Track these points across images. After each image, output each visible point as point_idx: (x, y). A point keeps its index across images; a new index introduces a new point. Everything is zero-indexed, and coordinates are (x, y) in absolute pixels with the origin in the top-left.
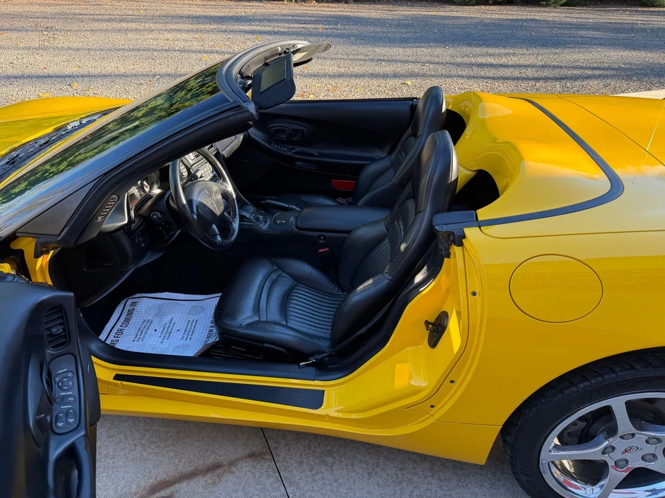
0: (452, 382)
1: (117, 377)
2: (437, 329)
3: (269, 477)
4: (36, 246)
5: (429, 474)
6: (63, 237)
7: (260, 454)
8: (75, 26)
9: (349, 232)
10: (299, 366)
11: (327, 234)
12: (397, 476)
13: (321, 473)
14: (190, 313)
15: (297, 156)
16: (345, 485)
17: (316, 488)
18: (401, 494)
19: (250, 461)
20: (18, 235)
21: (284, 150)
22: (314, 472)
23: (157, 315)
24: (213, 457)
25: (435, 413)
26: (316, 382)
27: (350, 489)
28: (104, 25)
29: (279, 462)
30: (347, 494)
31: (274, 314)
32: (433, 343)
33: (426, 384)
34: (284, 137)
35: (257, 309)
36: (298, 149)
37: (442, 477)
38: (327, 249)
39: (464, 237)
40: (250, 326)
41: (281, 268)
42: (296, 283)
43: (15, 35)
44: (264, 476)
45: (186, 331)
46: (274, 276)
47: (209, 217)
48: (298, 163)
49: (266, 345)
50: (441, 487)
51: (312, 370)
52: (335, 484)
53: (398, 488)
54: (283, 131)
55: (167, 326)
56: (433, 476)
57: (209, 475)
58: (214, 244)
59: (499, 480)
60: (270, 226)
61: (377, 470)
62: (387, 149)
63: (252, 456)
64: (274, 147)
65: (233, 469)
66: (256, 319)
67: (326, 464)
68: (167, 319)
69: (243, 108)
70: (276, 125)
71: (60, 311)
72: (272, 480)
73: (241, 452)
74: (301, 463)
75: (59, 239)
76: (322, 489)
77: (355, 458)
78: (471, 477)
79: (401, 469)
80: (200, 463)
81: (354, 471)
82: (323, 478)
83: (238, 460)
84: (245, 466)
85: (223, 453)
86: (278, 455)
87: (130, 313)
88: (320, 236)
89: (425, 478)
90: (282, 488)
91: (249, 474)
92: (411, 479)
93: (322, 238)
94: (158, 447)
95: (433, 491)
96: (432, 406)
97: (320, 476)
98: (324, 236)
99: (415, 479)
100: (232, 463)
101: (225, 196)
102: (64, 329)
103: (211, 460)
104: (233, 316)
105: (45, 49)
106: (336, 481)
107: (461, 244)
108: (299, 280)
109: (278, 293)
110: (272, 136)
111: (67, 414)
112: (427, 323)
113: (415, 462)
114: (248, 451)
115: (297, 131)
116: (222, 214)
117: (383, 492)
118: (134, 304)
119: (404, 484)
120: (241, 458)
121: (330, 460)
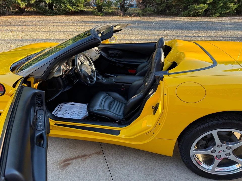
0: (159, 124)
1: (56, 124)
2: (155, 108)
3: (102, 159)
5: (155, 162)
6: (43, 77)
7: (99, 153)
8: (48, 24)
9: (131, 83)
10: (113, 123)
11: (124, 84)
12: (144, 162)
13: (119, 159)
14: (79, 109)
15: (117, 62)
16: (126, 163)
17: (117, 164)
18: (145, 167)
19: (96, 155)
21: (113, 60)
22: (117, 159)
23: (69, 109)
24: (84, 153)
26: (118, 128)
27: (128, 164)
28: (58, 24)
29: (105, 155)
30: (127, 166)
31: (106, 108)
32: (154, 113)
33: (151, 126)
34: (113, 55)
35: (100, 106)
36: (118, 59)
37: (159, 163)
38: (124, 89)
40: (98, 110)
41: (109, 95)
42: (114, 100)
43: (29, 27)
44: (100, 159)
45: (78, 114)
46: (107, 97)
47: (87, 75)
48: (117, 64)
49: (103, 116)
50: (159, 166)
51: (117, 124)
52: (123, 163)
53: (144, 165)
54: (113, 53)
55: (72, 112)
56: (156, 162)
57: (82, 158)
58: (88, 83)
59: (179, 165)
60: (106, 82)
61: (137, 159)
62: (147, 59)
63: (97, 153)
64: (110, 59)
65: (90, 157)
66: (100, 108)
67: (121, 157)
68: (72, 110)
70: (110, 51)
72: (103, 160)
73: (93, 152)
74: (113, 156)
76: (119, 164)
77: (130, 155)
78: (169, 163)
79: (146, 160)
80: (80, 154)
81: (130, 159)
82: (119, 161)
83: (92, 154)
84: (95, 156)
85: (87, 152)
86: (105, 153)
87: (61, 108)
88: (122, 85)
89: (154, 162)
90: (106, 163)
91: (95, 159)
92: (149, 163)
93: (123, 85)
94: (67, 149)
95: (156, 167)
96: (154, 133)
97: (119, 160)
98: (124, 85)
99: (150, 163)
100: (90, 155)
101: (92, 69)
102: (41, 102)
103: (83, 154)
104: (93, 107)
105: (38, 31)
106: (124, 162)
107: (162, 80)
108: (115, 99)
109: (108, 102)
110: (109, 55)
112: (153, 106)
113: (150, 158)
114: (96, 152)
115: (117, 53)
116: (91, 75)
117: (139, 166)
118: (62, 106)
119: (146, 164)
120: (93, 154)
121: (122, 156)
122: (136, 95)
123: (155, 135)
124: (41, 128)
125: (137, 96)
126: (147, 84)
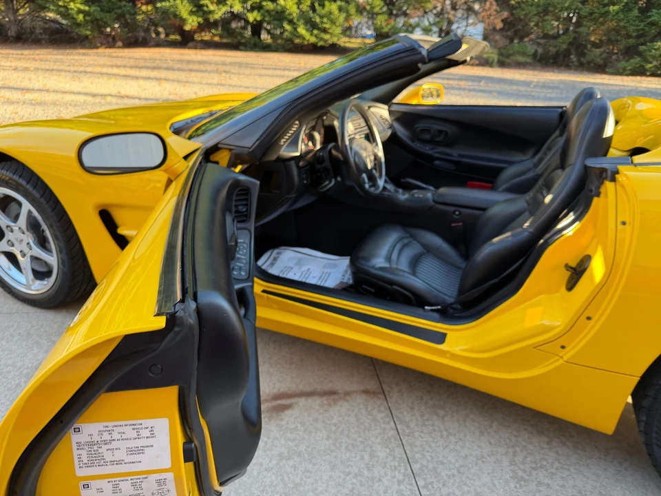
0: (589, 318)
1: (264, 291)
2: (577, 272)
3: (380, 412)
4: (230, 158)
5: (546, 446)
6: (254, 150)
7: (374, 393)
9: (484, 209)
10: (424, 309)
11: (463, 210)
12: (511, 441)
13: (432, 420)
14: (325, 267)
15: (437, 155)
16: (455, 435)
17: (425, 431)
18: (514, 456)
19: (364, 397)
20: (219, 146)
21: (427, 149)
22: (425, 418)
23: (296, 264)
24: (330, 385)
25: (565, 354)
26: (440, 325)
27: (460, 439)
29: (391, 402)
30: (456, 442)
31: (403, 264)
32: (571, 286)
33: (558, 324)
34: (427, 137)
35: (389, 259)
36: (440, 149)
37: (560, 452)
38: (461, 224)
39: (617, 172)
40: (381, 269)
41: (413, 236)
42: (425, 251)
44: (376, 410)
45: (320, 278)
46: (406, 241)
47: (362, 167)
48: (437, 162)
49: (395, 287)
50: (558, 460)
51: (436, 315)
52: (444, 432)
53: (510, 450)
54: (428, 131)
55: (304, 273)
56: (550, 449)
57: (325, 398)
59: (626, 469)
60: (407, 199)
61: (489, 430)
63: (366, 392)
64: (417, 146)
65: (348, 398)
66: (386, 265)
67: (437, 415)
68: (305, 268)
69: (417, 50)
70: (421, 125)
71: (247, 194)
72: (383, 415)
73: (355, 387)
74: (412, 409)
75: (251, 150)
76: (431, 433)
77: (467, 416)
78: (594, 460)
79: (515, 436)
80: (319, 387)
81: (465, 426)
82: (433, 425)
83: (353, 392)
84: (360, 399)
85: (340, 382)
86: (391, 397)
87: (275, 259)
88: (454, 212)
89: (542, 448)
90: (392, 424)
91: (362, 406)
92: (525, 446)
93: (457, 213)
94: (283, 367)
95: (550, 461)
96: (563, 347)
97: (430, 423)
98: (460, 213)
99: (530, 447)
100: (347, 394)
101: (376, 158)
103: (328, 387)
104: (367, 259)
105: (222, 85)
106: (446, 430)
107: (613, 180)
108: (428, 250)
109: (408, 254)
110: (415, 137)
111: (240, 268)
112: (567, 267)
113: (531, 433)
114: (362, 388)
115: (440, 132)
116: (371, 169)
117: (494, 450)
118: (279, 253)
119: (518, 449)
120: (356, 392)
121: (441, 412)
122: (508, 234)
123: (568, 354)
124: (240, 274)
125: (513, 236)
126: (552, 201)
